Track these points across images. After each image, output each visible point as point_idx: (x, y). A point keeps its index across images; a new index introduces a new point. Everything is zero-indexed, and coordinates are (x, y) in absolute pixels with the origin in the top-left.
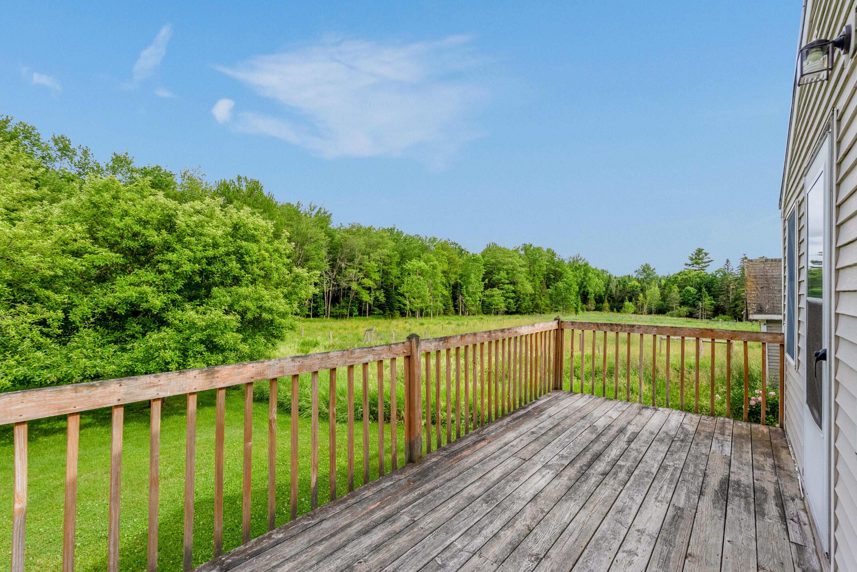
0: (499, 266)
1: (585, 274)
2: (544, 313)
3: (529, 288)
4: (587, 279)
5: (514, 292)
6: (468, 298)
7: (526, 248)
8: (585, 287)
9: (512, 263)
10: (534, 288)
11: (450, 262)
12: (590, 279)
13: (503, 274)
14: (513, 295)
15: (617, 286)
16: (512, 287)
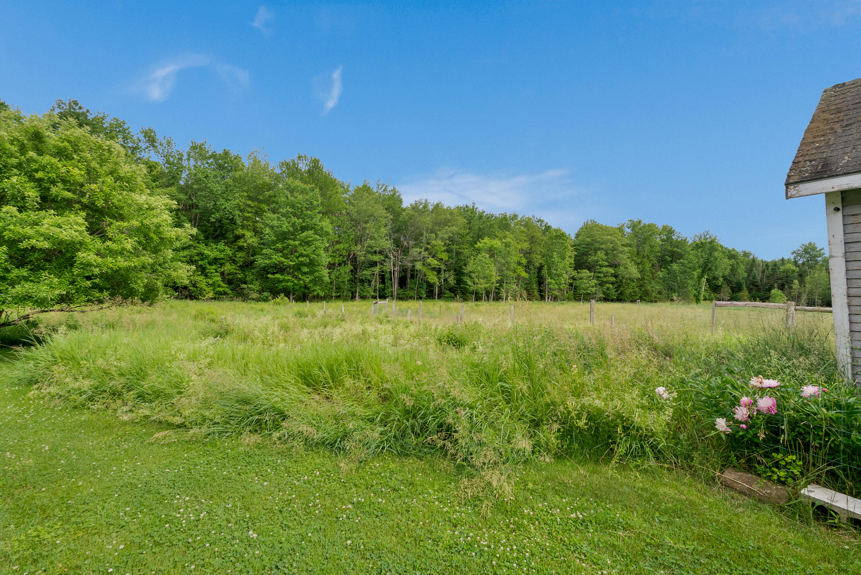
0: (597, 245)
2: (656, 302)
3: (634, 271)
5: (616, 276)
7: (634, 226)
11: (532, 240)
12: (716, 259)
13: (601, 255)
14: (613, 279)
15: (763, 271)
16: (611, 270)
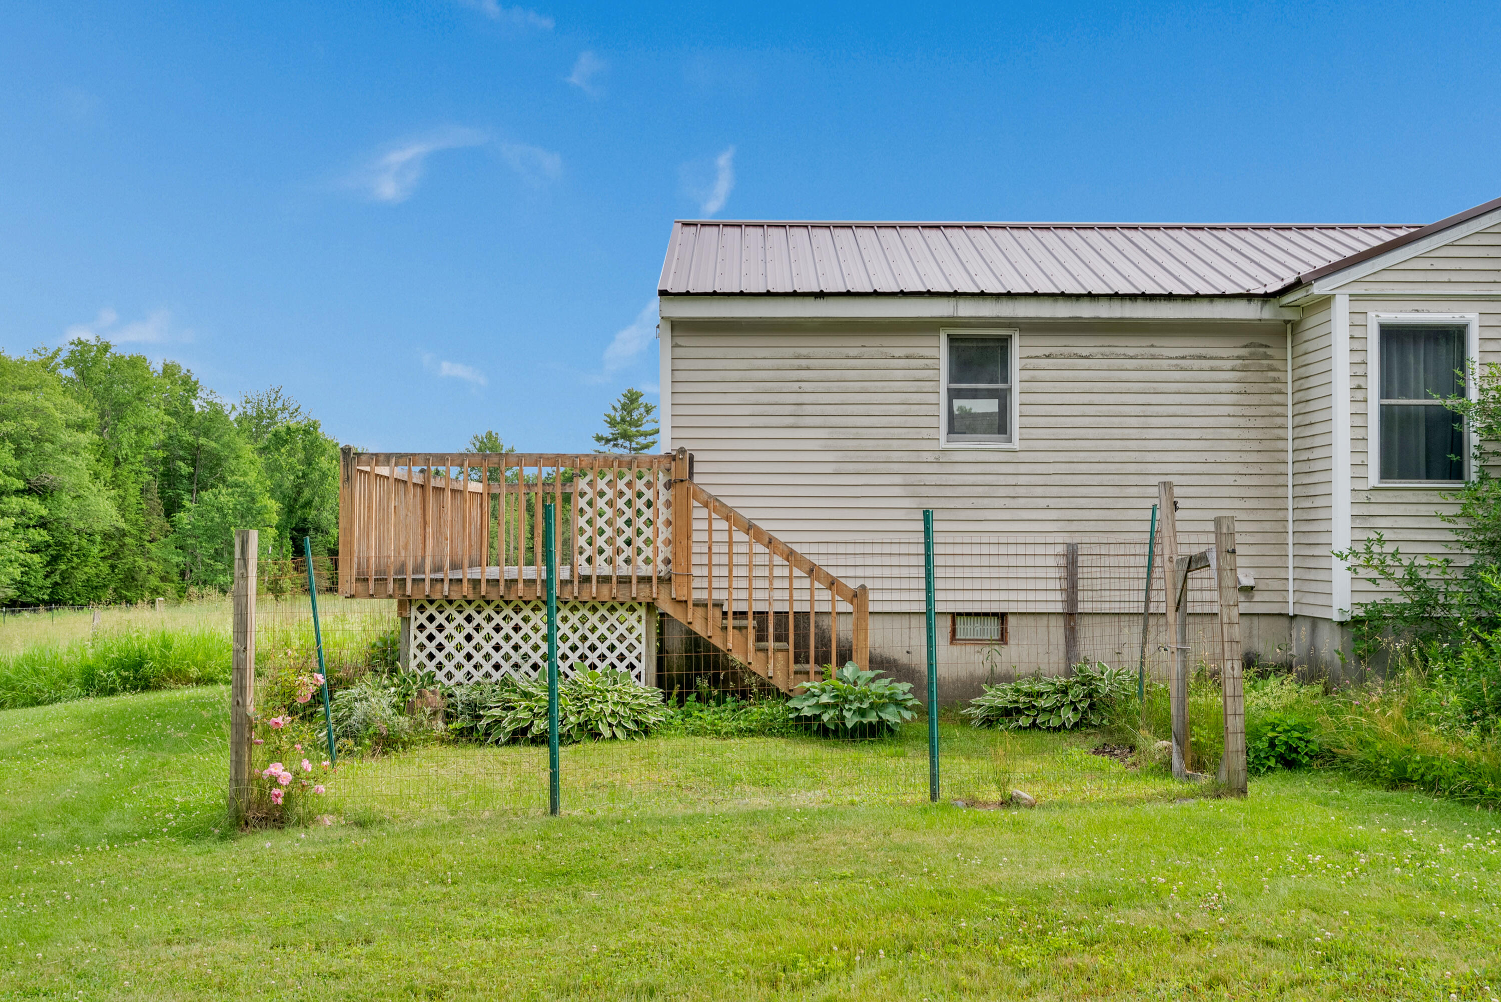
1: (308, 461)
4: (315, 476)
8: (308, 504)
9: (36, 412)
10: (122, 509)
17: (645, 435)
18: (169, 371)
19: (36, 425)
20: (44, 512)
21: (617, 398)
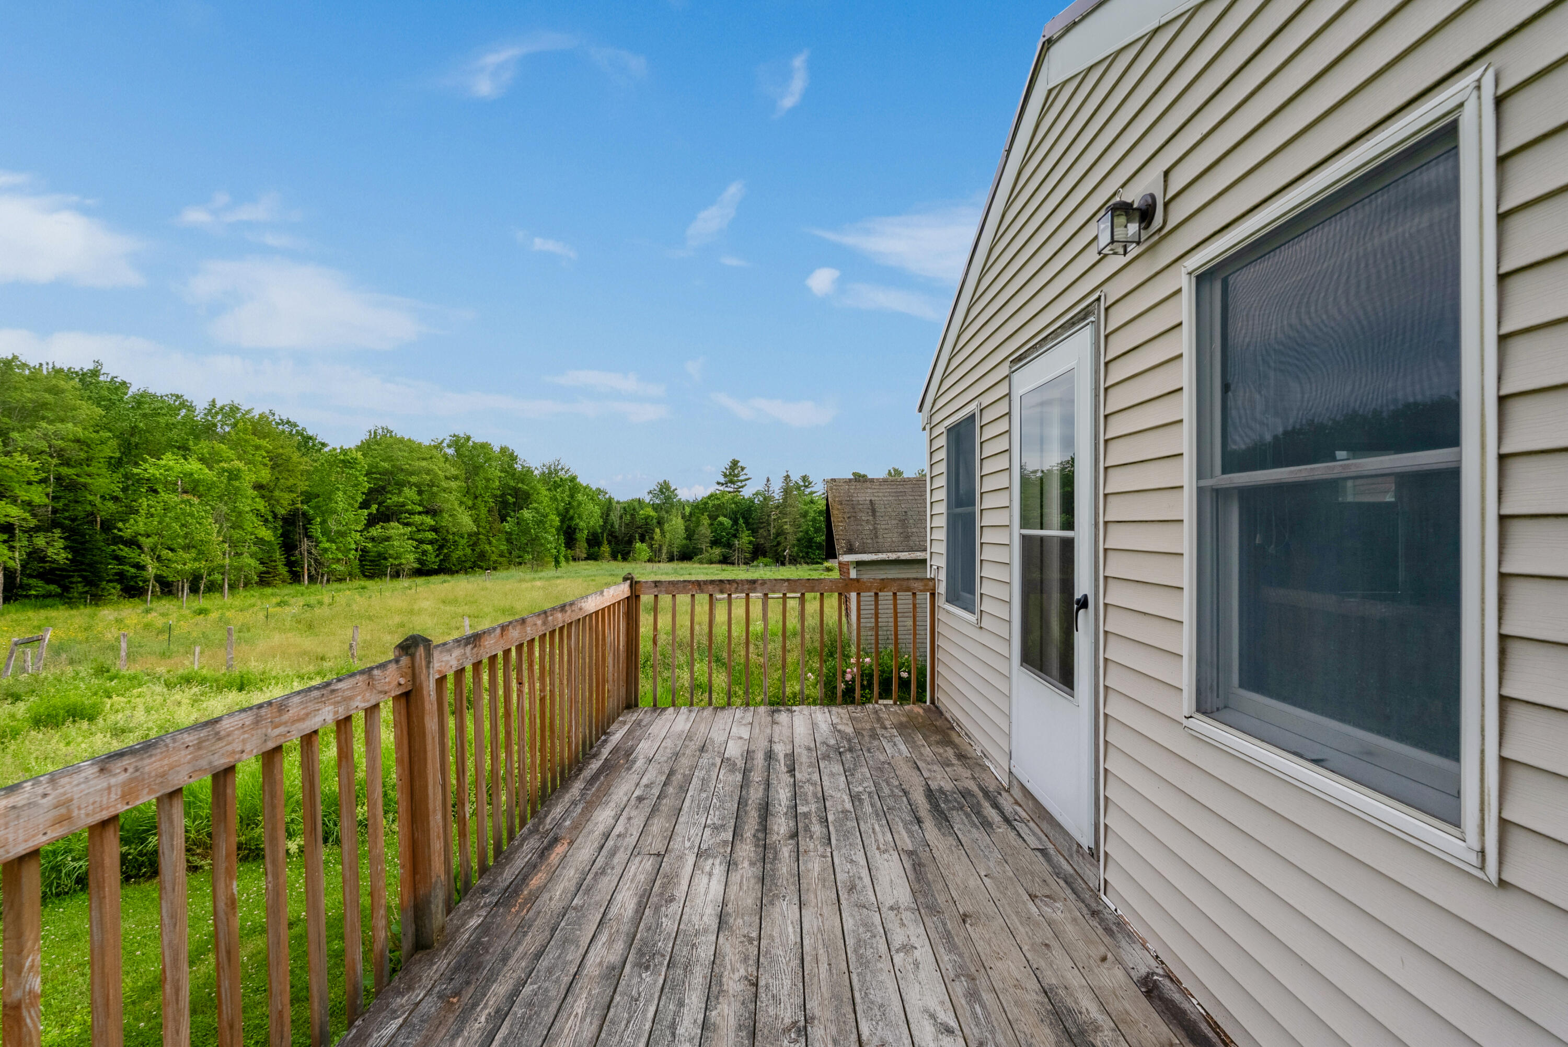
0: (401, 477)
1: (572, 496)
2: (495, 569)
3: (466, 521)
4: (575, 504)
5: (434, 529)
6: (327, 545)
7: (458, 443)
8: (572, 518)
9: (428, 472)
10: (476, 521)
11: (277, 463)
12: (580, 504)
13: (410, 493)
14: (431, 535)
15: (621, 518)
16: (429, 520)
17: (741, 481)
18: (503, 450)
19: (428, 478)
20: (433, 523)
21: (727, 463)
